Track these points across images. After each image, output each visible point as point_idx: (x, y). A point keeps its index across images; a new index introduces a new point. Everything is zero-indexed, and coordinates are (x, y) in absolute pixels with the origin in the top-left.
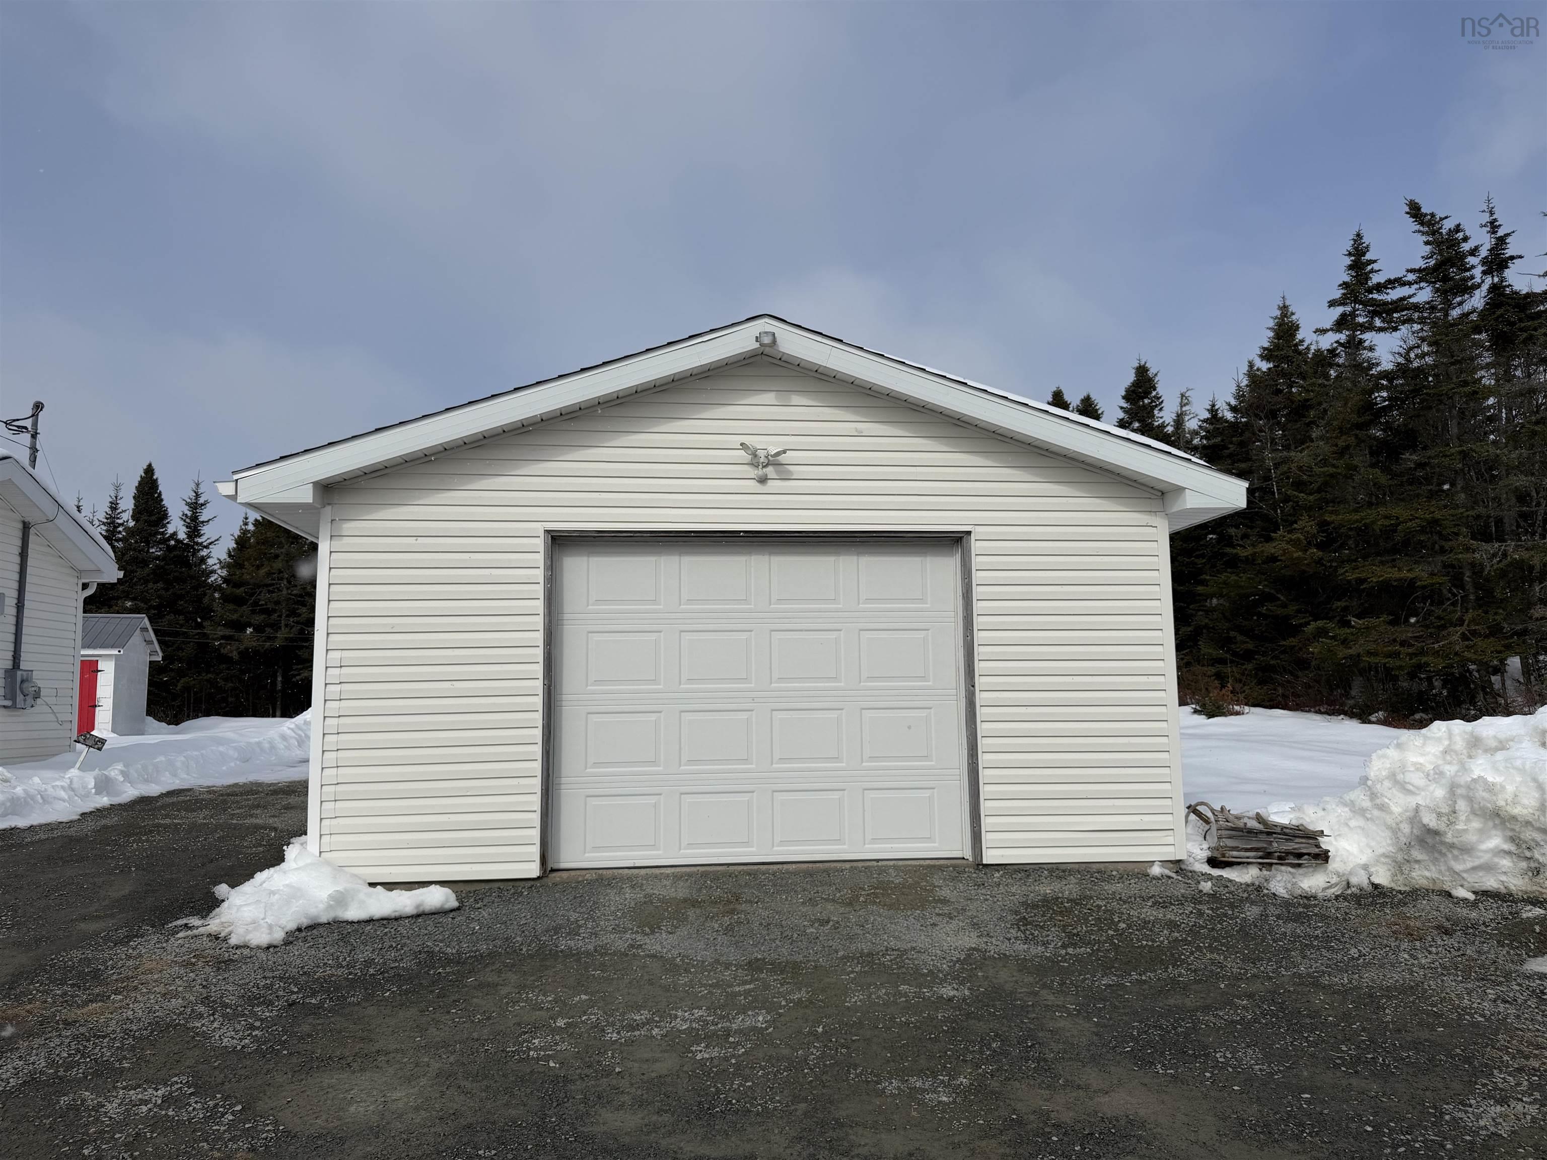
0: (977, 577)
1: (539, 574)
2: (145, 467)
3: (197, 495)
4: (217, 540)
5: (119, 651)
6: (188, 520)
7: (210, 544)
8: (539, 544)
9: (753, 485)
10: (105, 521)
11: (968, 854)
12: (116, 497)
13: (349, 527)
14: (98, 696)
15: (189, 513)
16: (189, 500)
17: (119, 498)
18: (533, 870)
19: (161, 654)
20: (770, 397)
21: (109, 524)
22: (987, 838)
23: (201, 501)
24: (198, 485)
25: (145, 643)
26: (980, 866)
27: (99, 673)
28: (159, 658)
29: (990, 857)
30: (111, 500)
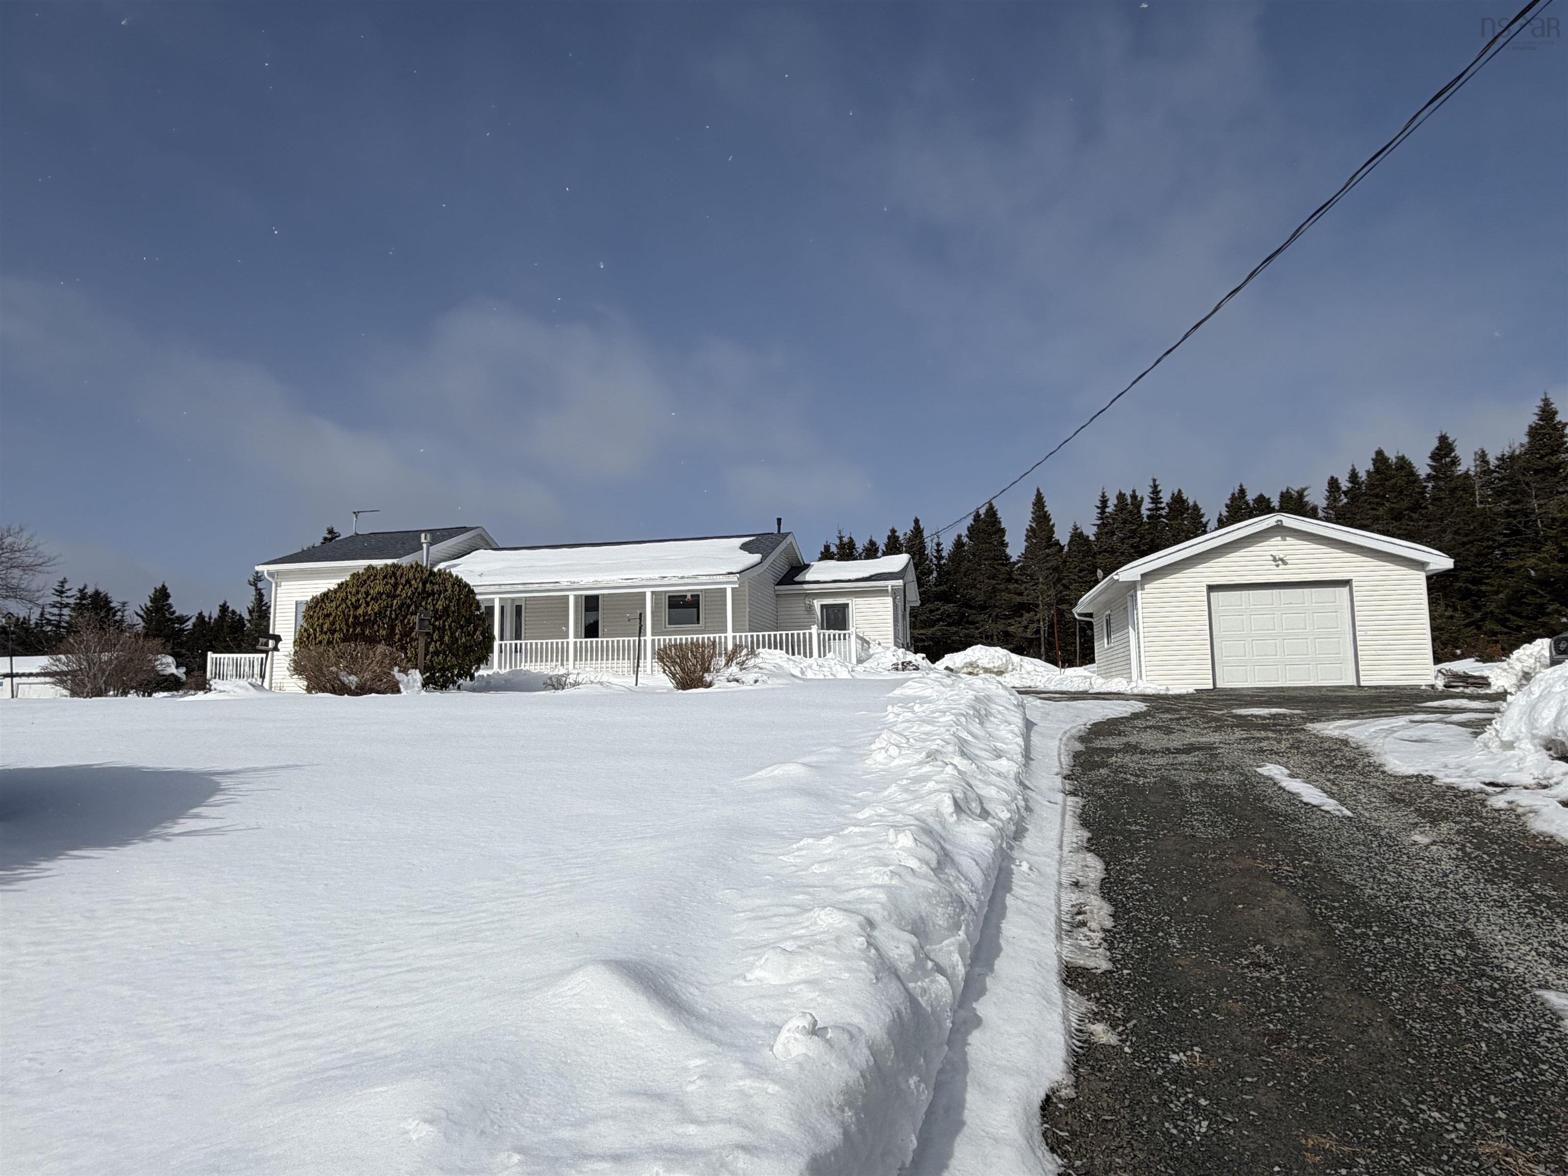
0: (1355, 594)
1: (1205, 598)
8: (1205, 589)
9: (1275, 567)
11: (1355, 684)
13: (1146, 586)
18: (1211, 687)
20: (1279, 538)
22: (1362, 678)
26: (1359, 686)
29: (1362, 684)
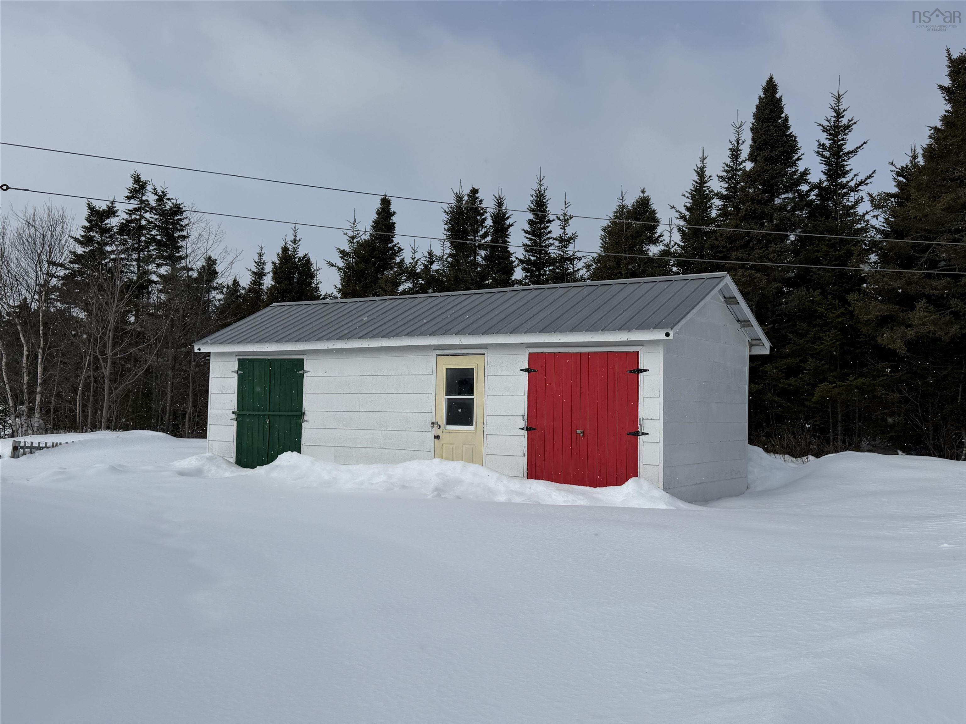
2: (764, 84)
3: (839, 115)
4: (870, 176)
5: (667, 335)
6: (827, 154)
7: (861, 183)
10: (724, 174)
12: (738, 143)
14: (641, 416)
15: (827, 143)
16: (826, 124)
17: (740, 142)
19: (767, 344)
21: (729, 179)
23: (844, 121)
24: (838, 98)
25: (738, 325)
27: (641, 375)
28: (765, 349)
30: (731, 146)
